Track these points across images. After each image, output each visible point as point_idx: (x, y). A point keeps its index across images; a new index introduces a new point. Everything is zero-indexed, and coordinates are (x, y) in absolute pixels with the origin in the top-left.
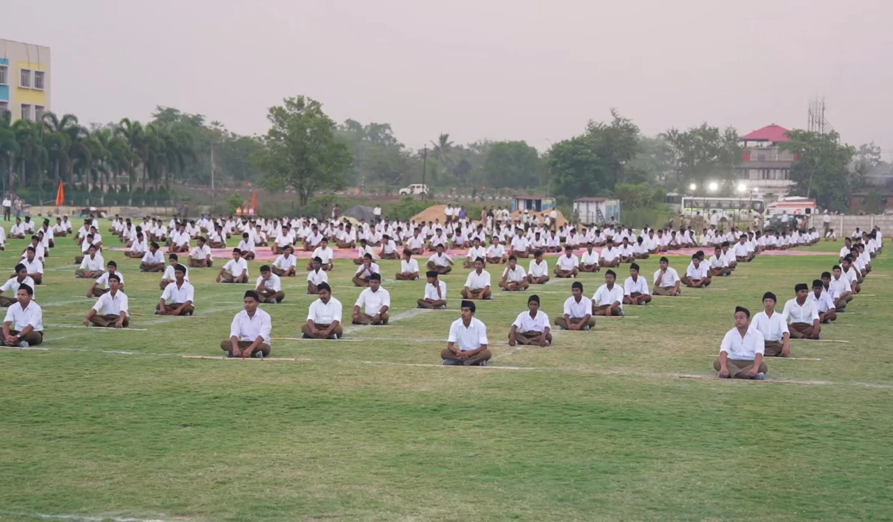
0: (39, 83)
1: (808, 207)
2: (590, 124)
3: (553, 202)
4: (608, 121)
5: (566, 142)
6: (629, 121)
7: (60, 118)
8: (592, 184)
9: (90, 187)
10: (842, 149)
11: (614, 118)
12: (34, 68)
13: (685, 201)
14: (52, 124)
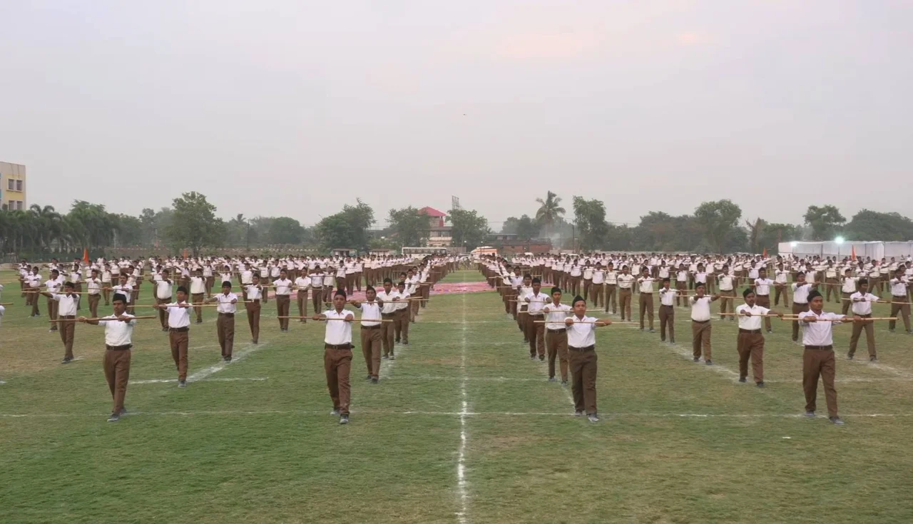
0: (19, 188)
2: (345, 207)
4: (355, 205)
5: (332, 217)
7: (42, 208)
8: (348, 241)
9: (60, 250)
10: (478, 220)
11: (358, 203)
12: (16, 178)
14: (38, 212)
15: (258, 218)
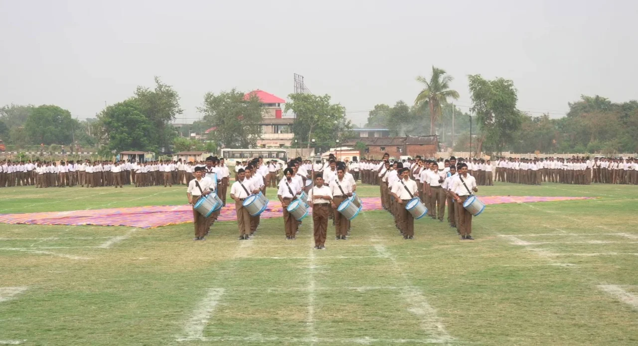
1: (355, 155)
2: (139, 89)
3: (153, 156)
4: (152, 88)
5: (119, 105)
6: (169, 87)
8: (142, 140)
10: (333, 108)
11: (157, 84)
13: (224, 152)
15: (10, 107)
